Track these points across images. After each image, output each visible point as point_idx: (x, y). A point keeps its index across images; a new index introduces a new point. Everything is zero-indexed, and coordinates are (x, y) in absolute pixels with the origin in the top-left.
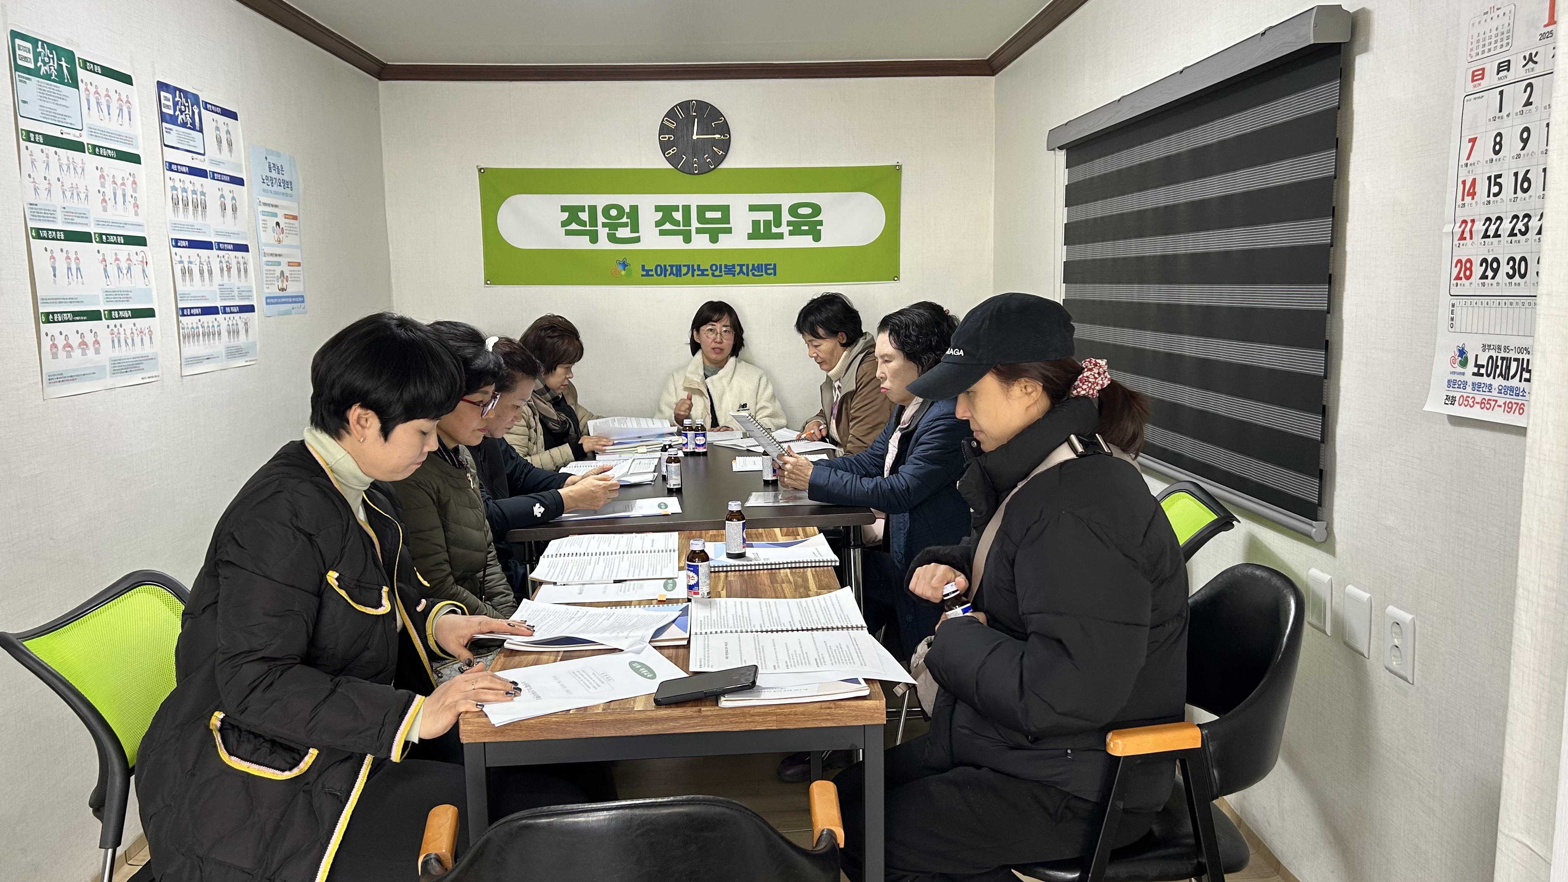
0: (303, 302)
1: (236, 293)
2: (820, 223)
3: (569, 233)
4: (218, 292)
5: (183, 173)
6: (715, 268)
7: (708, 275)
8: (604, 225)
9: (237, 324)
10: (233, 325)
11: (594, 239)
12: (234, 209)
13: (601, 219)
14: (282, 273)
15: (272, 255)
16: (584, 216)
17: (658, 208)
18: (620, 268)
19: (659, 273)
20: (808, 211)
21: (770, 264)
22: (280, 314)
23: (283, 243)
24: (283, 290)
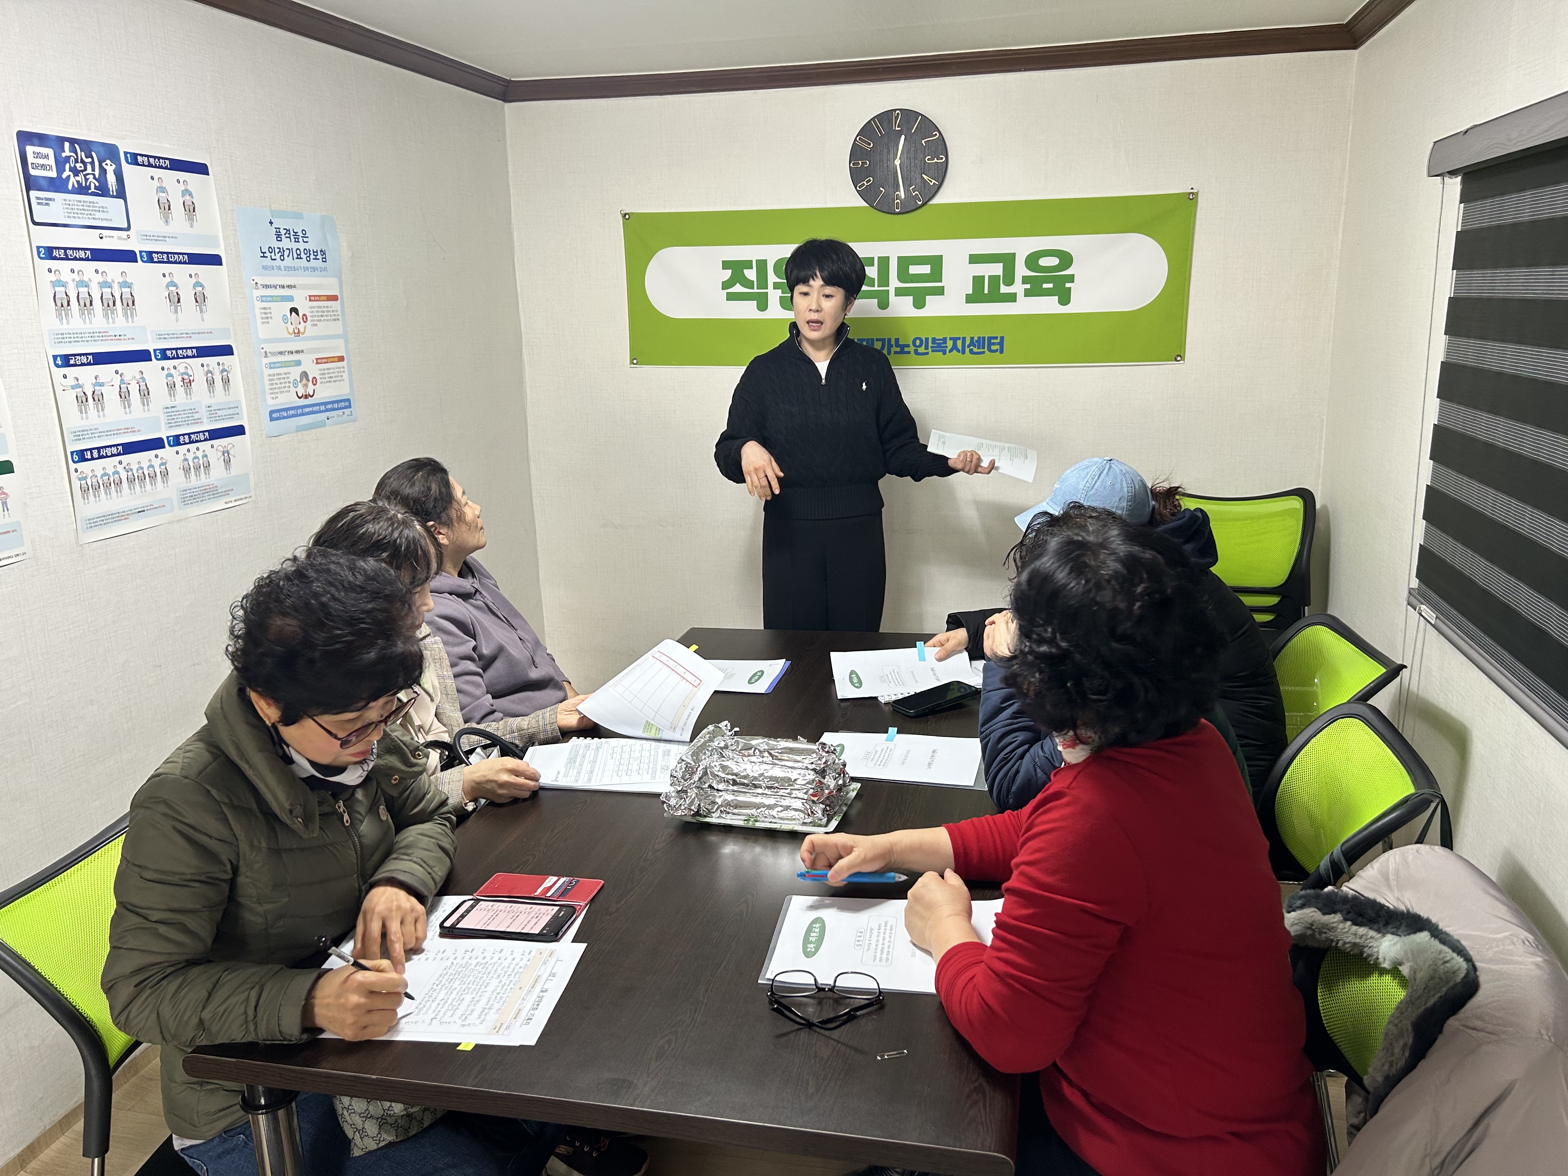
0: (349, 407)
1: (203, 413)
2: (1071, 279)
3: (731, 297)
4: (163, 419)
5: (81, 259)
6: (919, 342)
7: (909, 353)
8: (776, 286)
9: (206, 456)
10: (197, 458)
11: (763, 305)
12: (200, 299)
13: (772, 277)
14: (305, 375)
15: (281, 353)
20: (1053, 261)
21: (996, 338)
22: (300, 429)
23: (305, 335)
24: (306, 397)
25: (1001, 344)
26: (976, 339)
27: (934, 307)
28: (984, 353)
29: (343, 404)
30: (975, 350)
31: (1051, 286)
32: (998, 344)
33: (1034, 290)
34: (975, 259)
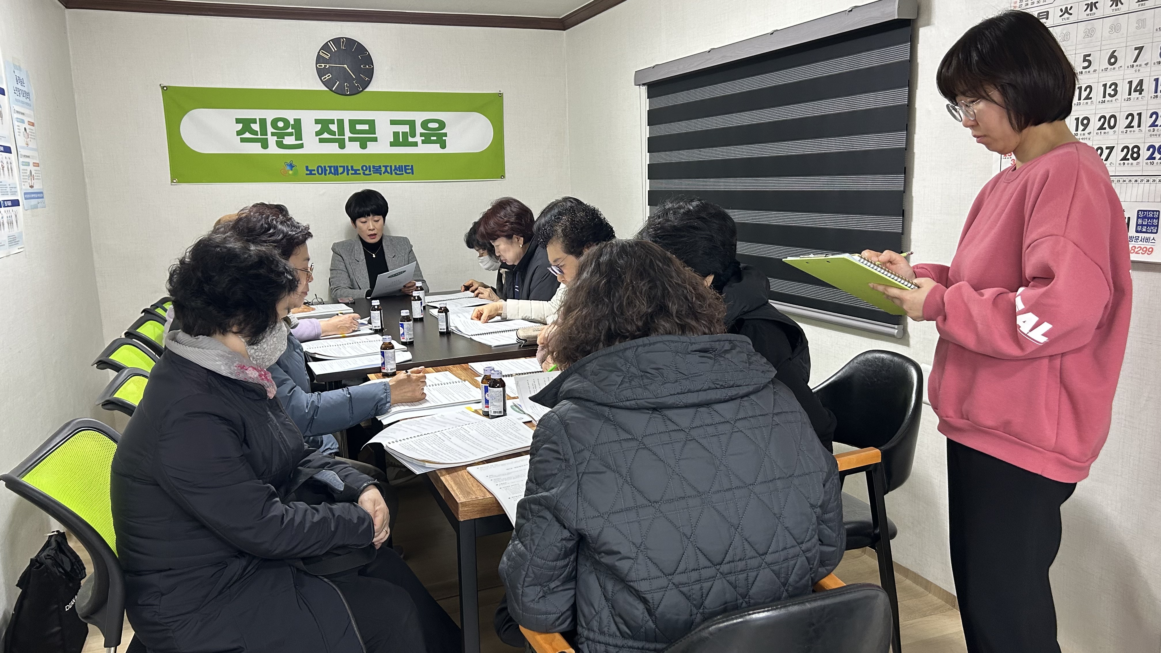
0: (43, 197)
1: (8, 190)
2: (445, 135)
3: (243, 140)
6: (365, 168)
7: (360, 174)
8: (273, 134)
9: (12, 216)
10: (9, 217)
11: (265, 146)
12: (2, 116)
13: (270, 129)
14: (31, 172)
15: (24, 156)
16: (256, 127)
17: (317, 122)
18: (288, 168)
19: (320, 172)
20: (436, 125)
21: (409, 166)
22: (31, 208)
24: (33, 187)
25: (412, 169)
26: (397, 166)
27: (372, 148)
28: (403, 174)
29: (41, 195)
30: (398, 172)
31: (435, 138)
32: (410, 169)
33: (427, 141)
34: (393, 122)
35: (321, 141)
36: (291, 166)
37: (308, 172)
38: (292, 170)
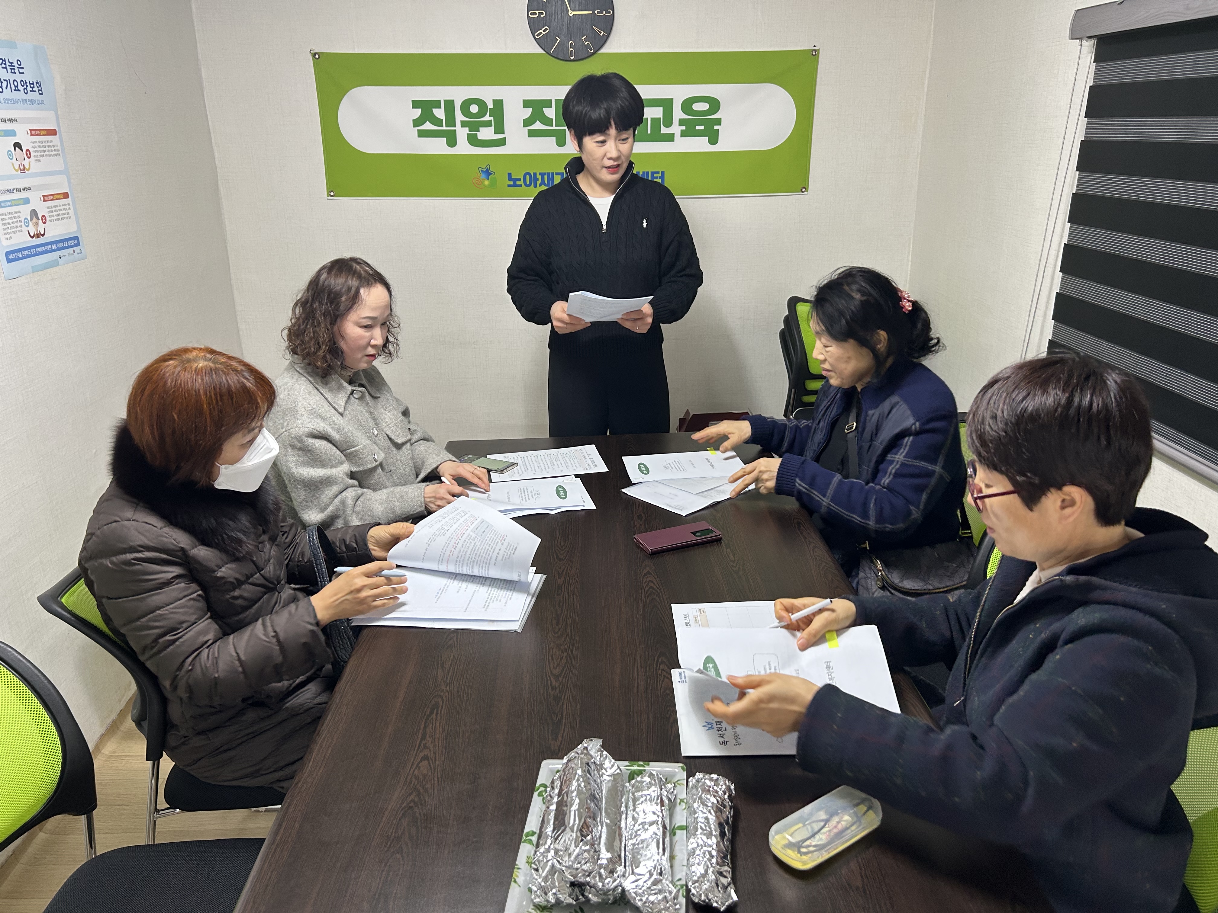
0: (78, 244)
2: (719, 122)
3: (422, 134)
8: (464, 124)
11: (452, 142)
13: (459, 117)
15: (10, 191)
16: (440, 113)
17: (527, 104)
18: (483, 176)
19: (528, 183)
20: (704, 106)
21: (658, 172)
22: (35, 269)
23: (30, 172)
24: (38, 235)
25: (663, 177)
29: (72, 242)
31: (702, 128)
33: (689, 132)
35: (532, 134)
36: (488, 173)
37: (511, 183)
38: (488, 179)
